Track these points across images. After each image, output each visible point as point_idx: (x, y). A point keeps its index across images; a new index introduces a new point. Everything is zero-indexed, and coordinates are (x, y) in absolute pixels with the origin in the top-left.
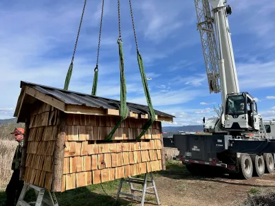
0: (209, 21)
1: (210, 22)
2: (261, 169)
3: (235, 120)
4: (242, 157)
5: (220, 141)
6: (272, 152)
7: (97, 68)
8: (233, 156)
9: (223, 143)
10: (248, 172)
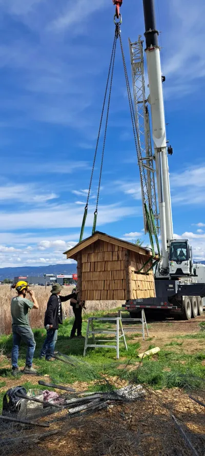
0: (151, 158)
1: (151, 160)
2: (196, 312)
3: (179, 266)
4: (185, 298)
5: (171, 286)
6: (203, 295)
7: (96, 212)
8: (180, 299)
9: (174, 288)
10: (189, 313)
